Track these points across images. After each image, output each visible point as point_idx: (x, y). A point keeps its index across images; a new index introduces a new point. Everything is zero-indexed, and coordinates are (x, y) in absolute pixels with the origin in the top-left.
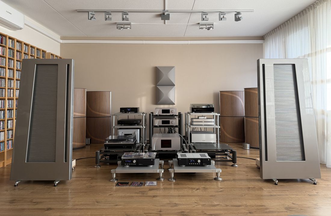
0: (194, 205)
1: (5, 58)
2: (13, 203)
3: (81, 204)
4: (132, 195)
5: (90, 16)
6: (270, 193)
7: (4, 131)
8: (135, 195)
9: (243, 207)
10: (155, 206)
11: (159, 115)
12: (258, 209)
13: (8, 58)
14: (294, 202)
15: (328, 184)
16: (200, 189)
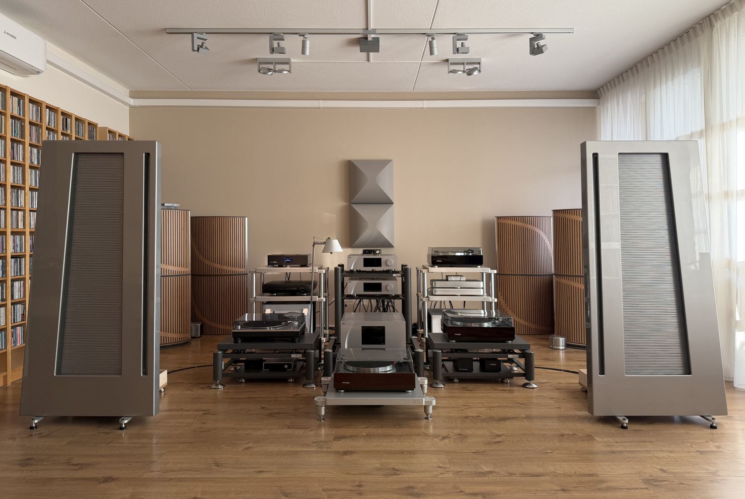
0: (436, 473)
1: (4, 138)
2: (27, 464)
3: (180, 470)
4: (296, 450)
5: (198, 42)
6: (609, 446)
7: (5, 306)
8: (303, 449)
9: (547, 478)
10: (348, 473)
11: (357, 271)
12: (582, 483)
13: (11, 139)
14: (665, 468)
16: (450, 438)
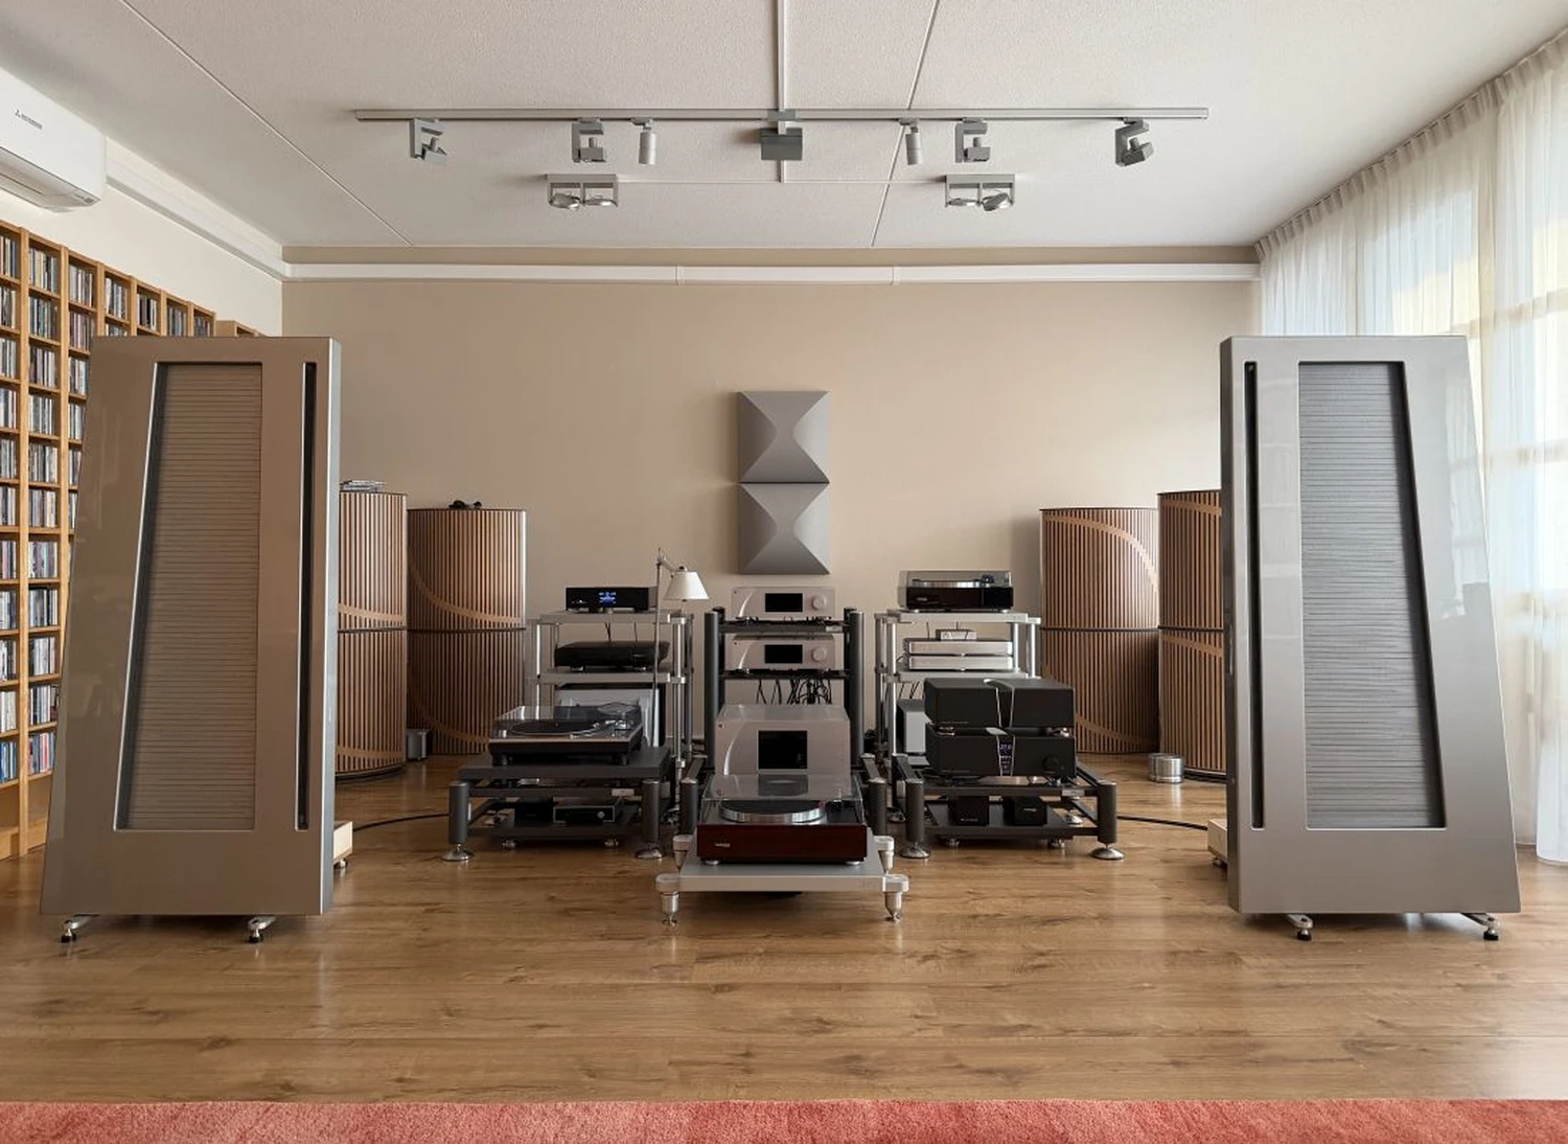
0: (909, 1029)
1: (15, 337)
2: (51, 1013)
3: (372, 1023)
4: (617, 982)
5: (423, 139)
6: (1272, 974)
7: (16, 688)
8: (630, 982)
9: (1142, 1039)
10: (723, 1029)
11: (751, 620)
12: (1215, 1048)
13: (30, 339)
14: (1388, 1019)
15: (1550, 936)
16: (939, 958)
